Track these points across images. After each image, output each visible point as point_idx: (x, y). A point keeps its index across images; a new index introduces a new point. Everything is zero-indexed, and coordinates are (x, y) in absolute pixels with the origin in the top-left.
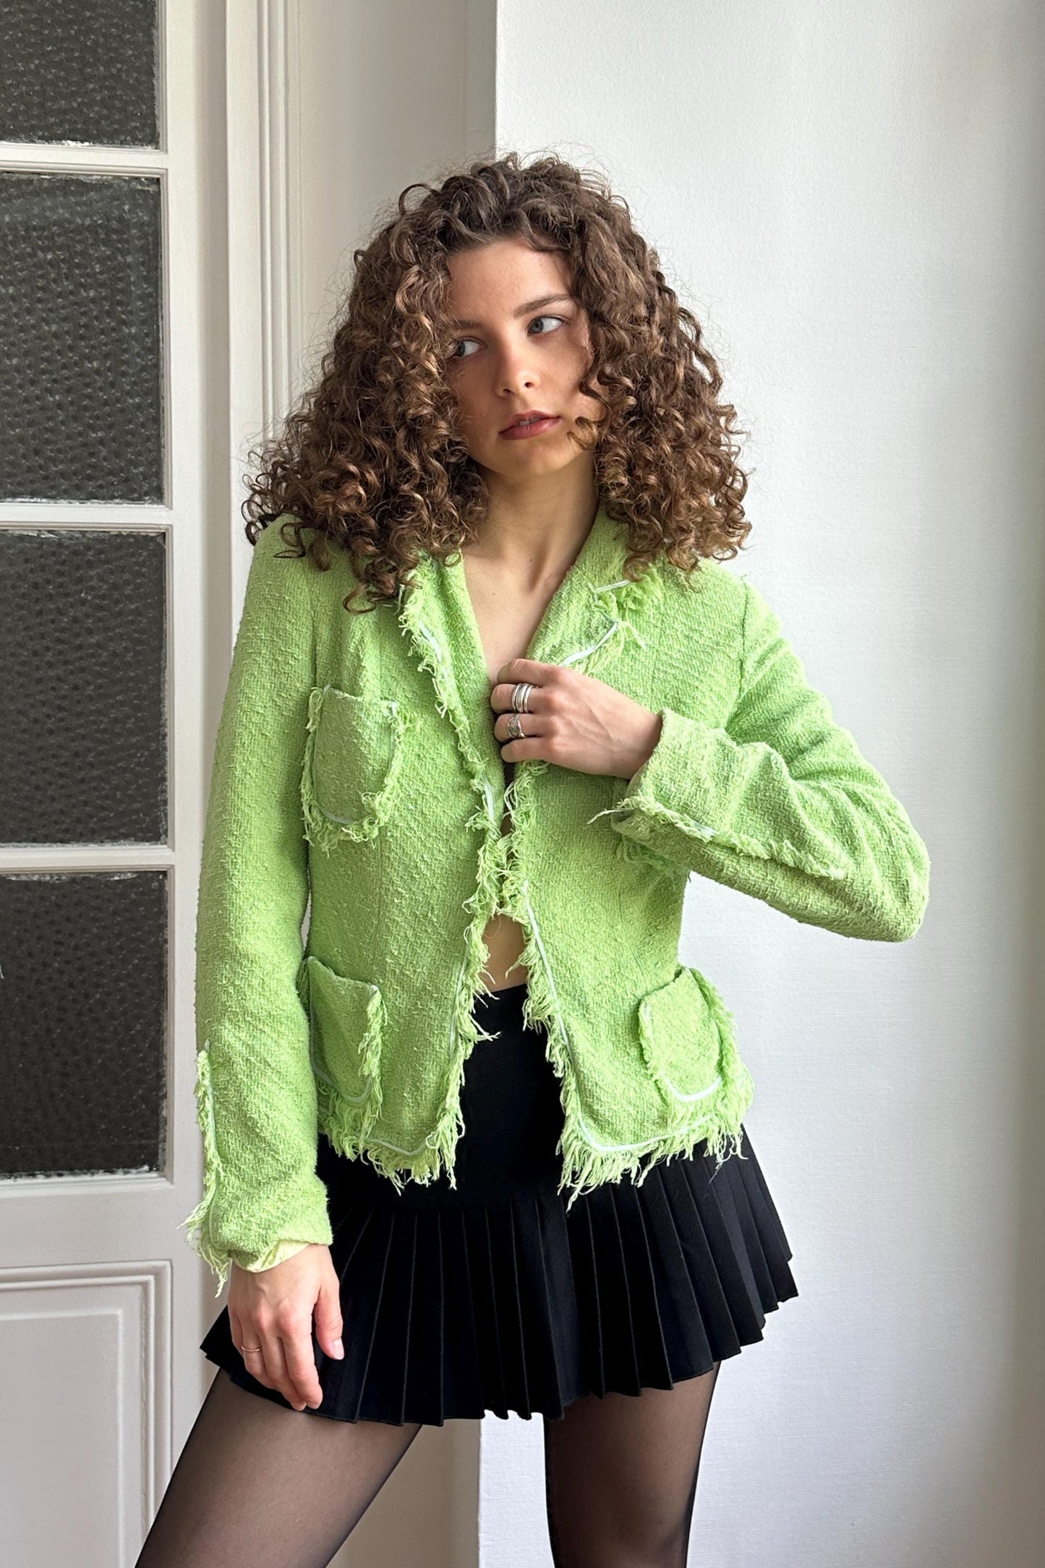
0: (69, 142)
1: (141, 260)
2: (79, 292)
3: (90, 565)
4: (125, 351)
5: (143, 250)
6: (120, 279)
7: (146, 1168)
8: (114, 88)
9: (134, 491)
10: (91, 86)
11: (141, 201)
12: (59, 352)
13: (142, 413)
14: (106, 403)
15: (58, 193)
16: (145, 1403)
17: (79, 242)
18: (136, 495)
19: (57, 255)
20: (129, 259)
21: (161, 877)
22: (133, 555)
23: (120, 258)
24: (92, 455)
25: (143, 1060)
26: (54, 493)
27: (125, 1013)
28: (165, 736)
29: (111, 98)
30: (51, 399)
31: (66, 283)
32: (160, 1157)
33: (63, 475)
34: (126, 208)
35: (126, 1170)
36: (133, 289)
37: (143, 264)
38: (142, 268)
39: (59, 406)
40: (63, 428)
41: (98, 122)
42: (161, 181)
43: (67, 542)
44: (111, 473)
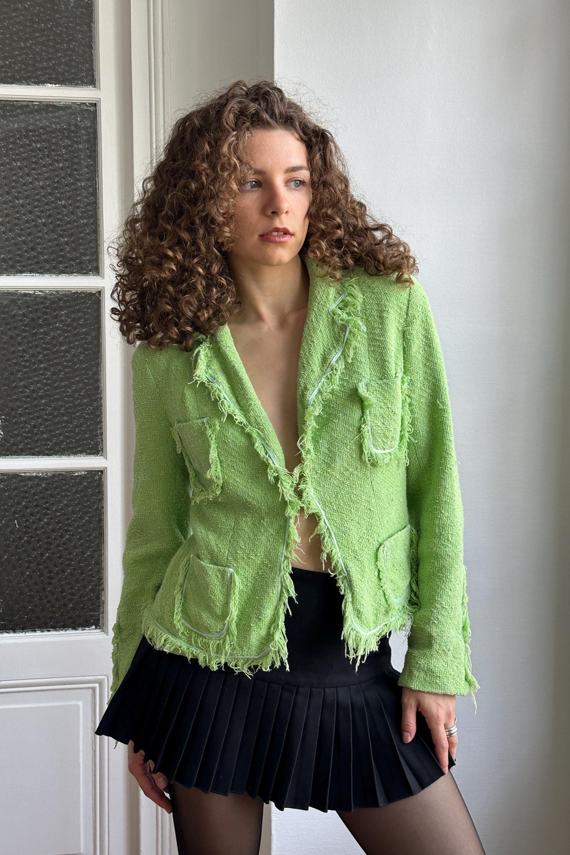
0: (48, 84)
1: (87, 146)
2: (54, 164)
3: (61, 309)
4: (79, 195)
5: (88, 141)
6: (76, 157)
7: (94, 627)
8: (72, 55)
9: (84, 269)
10: (60, 54)
11: (86, 116)
12: (44, 196)
13: (87, 227)
14: (69, 223)
15: (43, 112)
16: (95, 751)
17: (54, 138)
18: (85, 272)
19: (42, 145)
20: (80, 146)
21: (100, 473)
22: (84, 303)
23: (75, 146)
24: (62, 250)
25: (91, 570)
26: (42, 271)
27: (82, 545)
28: (101, 399)
29: (70, 61)
30: (40, 221)
31: (47, 160)
32: (101, 621)
33: (46, 261)
34: (79, 119)
35: (83, 628)
36: (83, 162)
37: (88, 149)
38: (87, 151)
39: (44, 225)
40: (47, 236)
41: (63, 74)
42: (97, 105)
43: (49, 297)
44: (71, 259)
